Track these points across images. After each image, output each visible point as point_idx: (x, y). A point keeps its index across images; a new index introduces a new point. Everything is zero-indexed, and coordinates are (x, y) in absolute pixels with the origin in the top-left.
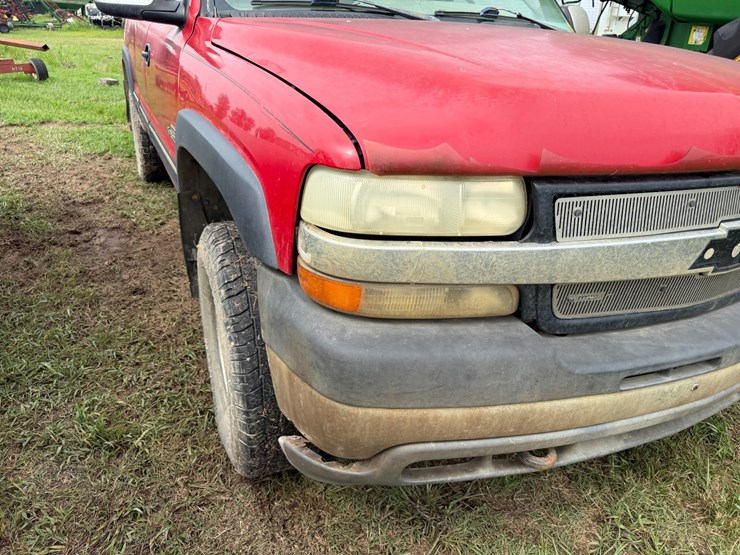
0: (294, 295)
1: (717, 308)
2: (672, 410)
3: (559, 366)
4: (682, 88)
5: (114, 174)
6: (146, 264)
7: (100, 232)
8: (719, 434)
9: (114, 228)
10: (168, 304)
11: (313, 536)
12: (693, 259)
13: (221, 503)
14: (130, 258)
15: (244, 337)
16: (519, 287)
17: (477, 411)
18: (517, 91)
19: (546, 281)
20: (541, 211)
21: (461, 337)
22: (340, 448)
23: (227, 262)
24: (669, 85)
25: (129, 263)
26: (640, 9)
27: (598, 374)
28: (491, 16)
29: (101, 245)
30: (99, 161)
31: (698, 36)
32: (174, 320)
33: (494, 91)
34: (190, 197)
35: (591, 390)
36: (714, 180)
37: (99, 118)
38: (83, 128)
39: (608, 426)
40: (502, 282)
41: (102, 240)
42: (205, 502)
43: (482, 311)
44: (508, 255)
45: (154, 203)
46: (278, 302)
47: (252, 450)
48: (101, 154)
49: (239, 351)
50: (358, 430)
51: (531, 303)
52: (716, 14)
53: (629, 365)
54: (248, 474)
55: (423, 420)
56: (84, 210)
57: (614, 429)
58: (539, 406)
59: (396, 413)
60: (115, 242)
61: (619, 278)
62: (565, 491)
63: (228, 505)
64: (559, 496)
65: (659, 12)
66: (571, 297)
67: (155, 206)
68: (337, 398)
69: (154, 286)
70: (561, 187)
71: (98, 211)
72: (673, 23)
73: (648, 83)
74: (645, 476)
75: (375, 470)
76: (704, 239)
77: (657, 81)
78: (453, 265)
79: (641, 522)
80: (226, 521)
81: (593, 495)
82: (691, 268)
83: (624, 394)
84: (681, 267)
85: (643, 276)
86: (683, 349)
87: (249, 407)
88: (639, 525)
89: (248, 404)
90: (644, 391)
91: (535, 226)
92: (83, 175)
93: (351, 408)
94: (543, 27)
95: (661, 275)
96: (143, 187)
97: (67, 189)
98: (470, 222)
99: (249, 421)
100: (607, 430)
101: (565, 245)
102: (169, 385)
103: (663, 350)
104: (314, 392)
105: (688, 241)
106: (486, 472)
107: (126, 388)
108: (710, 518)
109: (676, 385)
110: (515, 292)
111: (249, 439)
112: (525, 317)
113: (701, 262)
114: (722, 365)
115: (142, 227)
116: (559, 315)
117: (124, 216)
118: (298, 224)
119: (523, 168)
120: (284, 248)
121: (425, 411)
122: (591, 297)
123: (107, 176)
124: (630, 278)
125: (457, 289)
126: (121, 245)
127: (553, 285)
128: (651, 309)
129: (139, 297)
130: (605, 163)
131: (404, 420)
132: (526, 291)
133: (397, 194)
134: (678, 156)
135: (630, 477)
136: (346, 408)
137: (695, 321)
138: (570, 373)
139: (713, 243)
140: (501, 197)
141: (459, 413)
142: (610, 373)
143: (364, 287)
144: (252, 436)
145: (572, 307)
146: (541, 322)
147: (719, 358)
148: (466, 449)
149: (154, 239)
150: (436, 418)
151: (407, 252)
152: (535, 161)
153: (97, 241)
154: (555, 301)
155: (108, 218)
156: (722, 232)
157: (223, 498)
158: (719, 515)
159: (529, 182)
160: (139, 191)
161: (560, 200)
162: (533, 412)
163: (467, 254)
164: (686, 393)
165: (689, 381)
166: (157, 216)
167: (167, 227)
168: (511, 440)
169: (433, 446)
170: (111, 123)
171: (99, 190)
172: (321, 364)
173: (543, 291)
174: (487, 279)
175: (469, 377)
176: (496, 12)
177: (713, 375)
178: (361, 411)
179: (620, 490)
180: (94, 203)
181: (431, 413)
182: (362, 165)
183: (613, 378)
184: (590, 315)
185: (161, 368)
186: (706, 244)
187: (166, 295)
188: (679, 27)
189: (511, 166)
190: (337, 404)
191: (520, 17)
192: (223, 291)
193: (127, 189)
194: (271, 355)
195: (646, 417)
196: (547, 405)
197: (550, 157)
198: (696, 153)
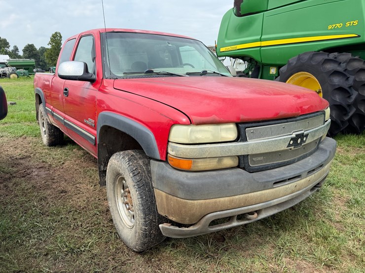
0: (167, 168)
1: (297, 161)
2: (290, 195)
3: (254, 180)
4: (275, 95)
5: (31, 144)
6: (62, 181)
7: (34, 170)
8: (308, 213)
9: (40, 168)
10: (79, 195)
11: (170, 269)
12: (287, 144)
13: (130, 263)
14: (54, 179)
15: (143, 189)
16: (238, 156)
17: (231, 198)
18: (230, 99)
19: (246, 154)
20: (242, 133)
21: (223, 174)
22: (188, 219)
23: (131, 164)
24: (270, 94)
25: (54, 181)
26: (249, 61)
27: (266, 182)
28: (204, 73)
29: (36, 175)
30: (20, 139)
31: (273, 71)
32: (84, 201)
33: (224, 100)
34: (102, 144)
35: (265, 188)
36: (288, 120)
37: (12, 120)
38: (6, 125)
39: (272, 201)
40: (234, 155)
41: (36, 173)
42: (123, 264)
43: (228, 166)
44: (234, 146)
45: (55, 155)
46: (161, 171)
47: (146, 234)
48: (21, 136)
49: (141, 195)
50: (195, 209)
51: (242, 162)
52: (278, 62)
53: (275, 179)
54: (142, 247)
55: (215, 202)
56: (22, 161)
57: (273, 202)
58: (250, 194)
59: (207, 201)
60: (43, 173)
61: (267, 151)
62: (259, 240)
63: (133, 264)
64: (258, 242)
65: (257, 62)
66: (254, 159)
67: (57, 156)
68: (188, 198)
69: (70, 189)
70: (247, 125)
71: (30, 161)
72: (263, 66)
73: (265, 94)
74: (286, 230)
75: (200, 226)
76: (289, 138)
77: (268, 93)
78: (219, 151)
79: (288, 245)
80: (134, 269)
81: (269, 239)
82: (287, 147)
83: (275, 189)
84: (284, 147)
85: (273, 150)
86: (289, 173)
87: (146, 216)
88: (287, 246)
89: (145, 214)
90: (280, 187)
91: (241, 137)
92: (15, 146)
93: (192, 201)
94: (223, 75)
95: (279, 150)
96: (48, 149)
97: (10, 153)
98: (222, 138)
99: (145, 222)
100: (271, 203)
101: (250, 142)
102: (92, 225)
103: (284, 174)
104: (178, 199)
105: (285, 139)
106: (235, 224)
107: (73, 229)
108: (311, 240)
109: (290, 185)
110: (237, 158)
111: (146, 229)
112: (241, 167)
113: (289, 145)
114: (302, 178)
115: (54, 166)
116: (251, 166)
117: (43, 162)
118: (168, 144)
119: (235, 120)
120: (163, 152)
121: (216, 199)
122: (259, 159)
123: (27, 145)
124: (270, 151)
125: (220, 158)
126: (46, 174)
127: (248, 155)
128: (278, 162)
129: (64, 194)
130: (258, 117)
131: (210, 203)
132: (241, 158)
133: (201, 131)
134: (277, 114)
135: (281, 232)
136: (191, 201)
137: (292, 165)
138: (258, 182)
139: (292, 139)
140: (230, 129)
141: (227, 199)
142: (270, 181)
143: (193, 160)
144: (146, 228)
145: (254, 162)
146: (246, 168)
147: (301, 175)
148: (229, 213)
149: (61, 170)
150: (219, 202)
151: (206, 148)
152: (239, 118)
153: (34, 174)
154: (249, 160)
155: (37, 164)
156: (294, 135)
157: (130, 262)
158: (313, 239)
159: (237, 125)
160: (46, 151)
161: (247, 129)
162: (248, 197)
163: (223, 147)
164: (293, 188)
165: (293, 184)
166: (59, 161)
167: (66, 164)
168: (243, 208)
169: (219, 213)
170: (19, 122)
171: (26, 152)
172: (181, 187)
173: (245, 157)
174: (229, 154)
175: (229, 186)
176: (206, 71)
177: (300, 181)
178: (196, 202)
179: (279, 236)
180: (26, 158)
181: (218, 200)
182: (191, 123)
183: (271, 183)
184: (260, 165)
185: (86, 219)
186: (290, 139)
187: (76, 192)
188: (265, 68)
189: (232, 120)
190: (188, 201)
191: (214, 72)
192: (131, 174)
193: (40, 150)
194: (156, 192)
195: (283, 198)
196: (252, 194)
197: (243, 117)
198: (282, 113)
